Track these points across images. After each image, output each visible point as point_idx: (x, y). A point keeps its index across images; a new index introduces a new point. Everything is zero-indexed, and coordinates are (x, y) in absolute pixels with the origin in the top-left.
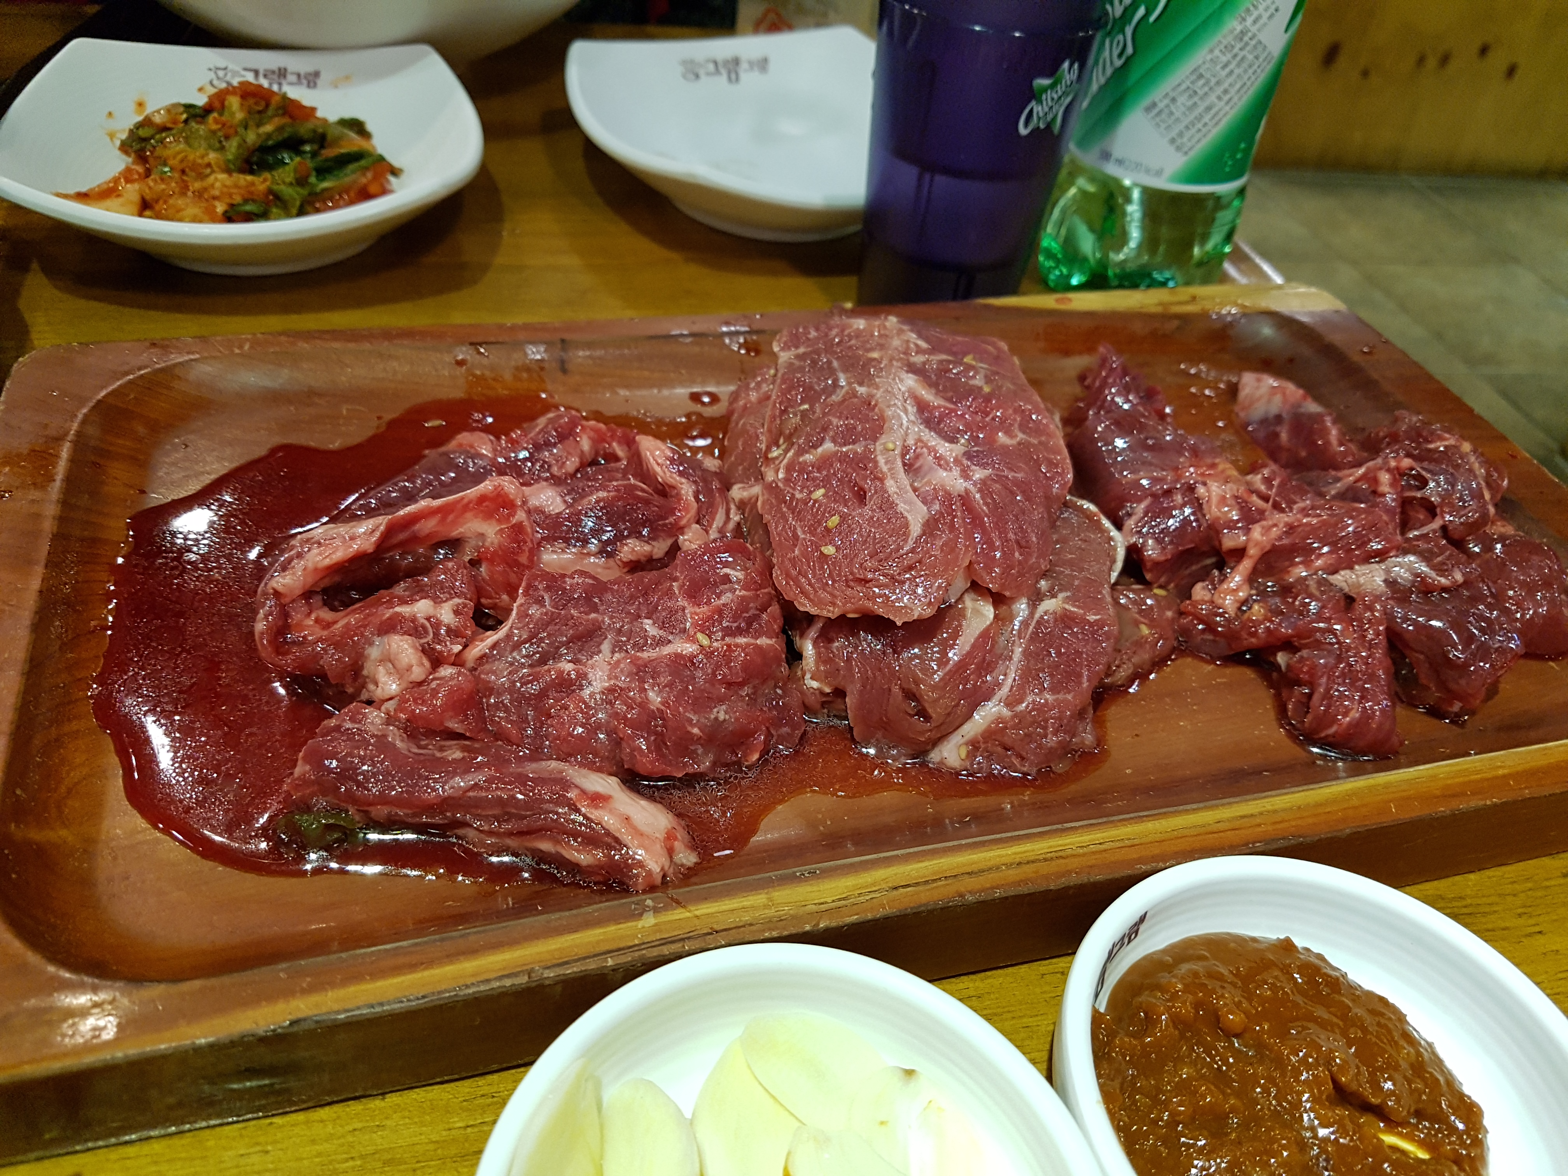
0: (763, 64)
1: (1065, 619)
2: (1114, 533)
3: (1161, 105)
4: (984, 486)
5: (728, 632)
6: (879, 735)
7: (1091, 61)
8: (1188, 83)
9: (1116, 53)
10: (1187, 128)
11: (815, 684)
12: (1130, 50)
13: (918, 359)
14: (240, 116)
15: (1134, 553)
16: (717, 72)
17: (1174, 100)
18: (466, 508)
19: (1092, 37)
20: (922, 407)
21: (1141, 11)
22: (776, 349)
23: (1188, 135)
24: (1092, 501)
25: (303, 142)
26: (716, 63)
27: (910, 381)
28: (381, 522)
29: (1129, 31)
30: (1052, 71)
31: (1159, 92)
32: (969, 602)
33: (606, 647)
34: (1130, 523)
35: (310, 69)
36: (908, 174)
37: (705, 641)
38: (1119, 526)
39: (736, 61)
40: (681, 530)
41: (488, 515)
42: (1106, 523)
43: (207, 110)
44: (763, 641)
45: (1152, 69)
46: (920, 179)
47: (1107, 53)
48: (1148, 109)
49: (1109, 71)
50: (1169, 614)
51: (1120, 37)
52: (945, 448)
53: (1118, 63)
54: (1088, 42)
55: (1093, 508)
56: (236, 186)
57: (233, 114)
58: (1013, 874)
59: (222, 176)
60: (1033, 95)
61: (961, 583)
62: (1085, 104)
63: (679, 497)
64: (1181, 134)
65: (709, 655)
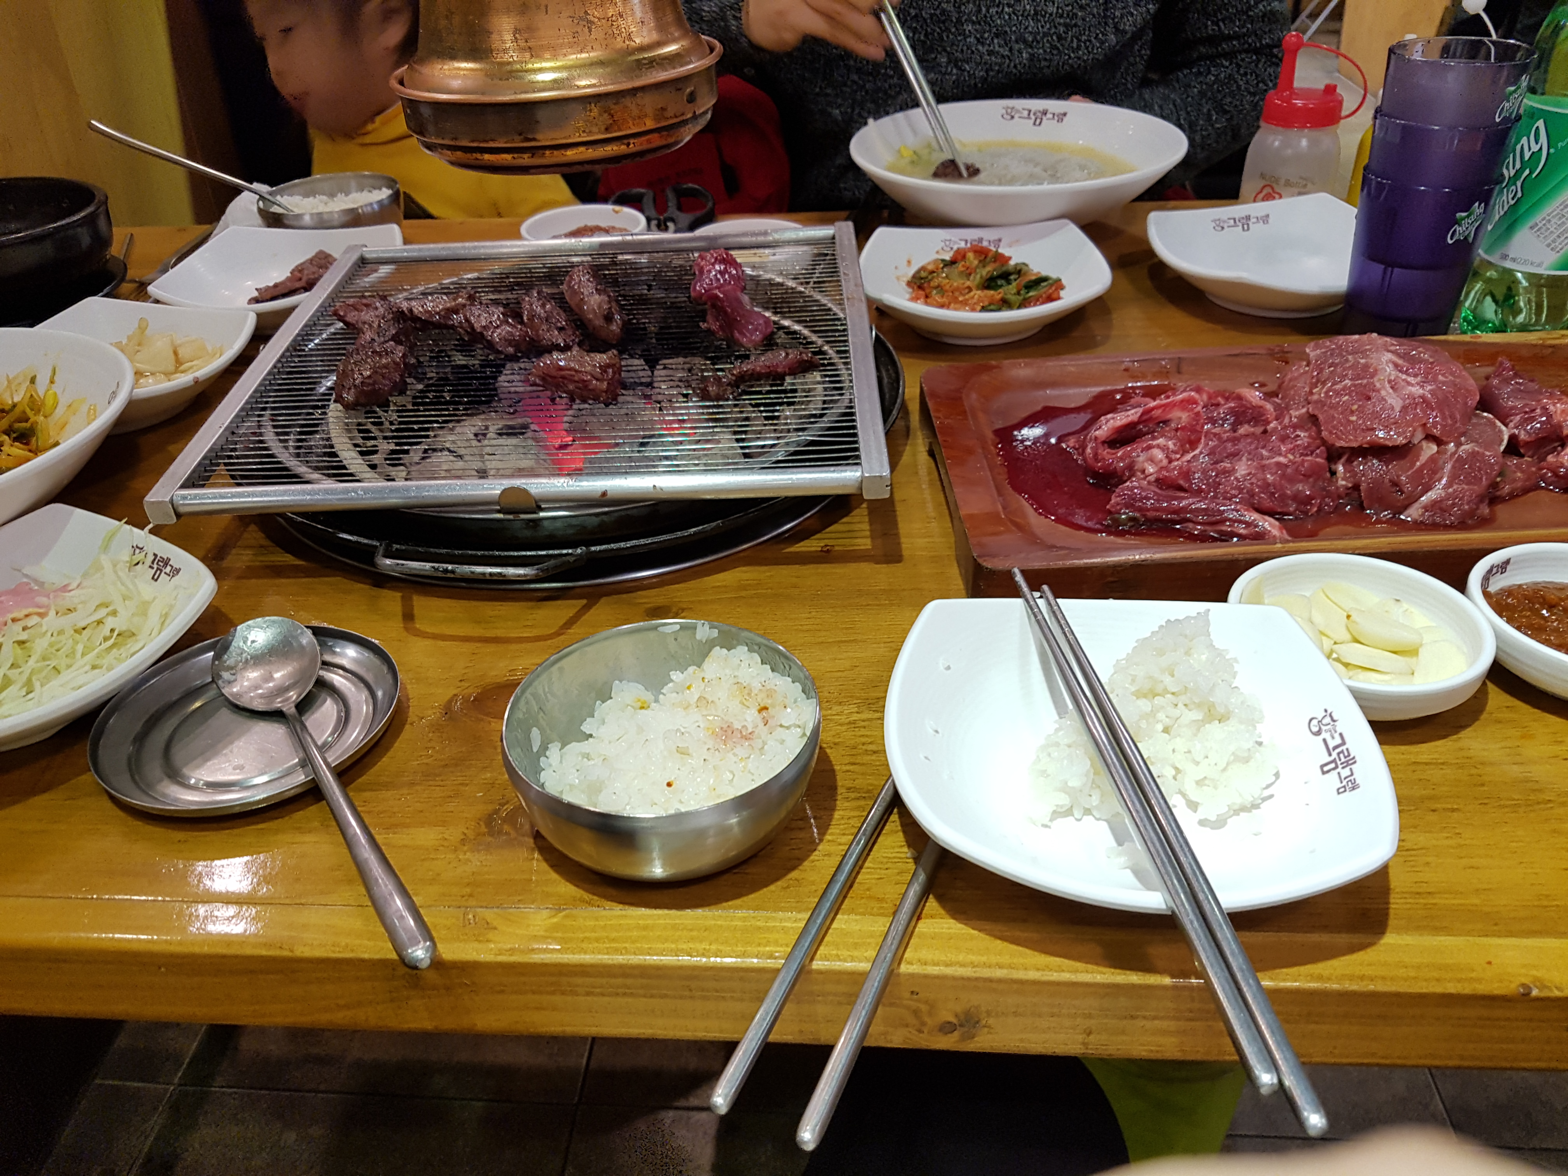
0: (1265, 219)
1: (1473, 454)
2: (1503, 428)
3: (1540, 225)
4: (1432, 392)
5: (1302, 455)
6: (1377, 506)
7: (1492, 202)
8: (1558, 211)
9: (1510, 196)
10: (1559, 237)
11: (1344, 483)
12: (1519, 195)
13: (1393, 348)
14: (976, 262)
15: (1513, 438)
16: (1235, 225)
17: (1549, 221)
18: (1175, 405)
19: (1493, 189)
20: (1396, 365)
21: (1527, 172)
22: (1308, 350)
23: (1559, 241)
24: (1489, 412)
25: (1010, 274)
26: (1235, 220)
27: (1389, 356)
28: (1140, 410)
29: (1519, 184)
30: (1467, 208)
31: (1538, 217)
32: (1424, 444)
33: (1244, 459)
34: (1511, 425)
35: (996, 237)
36: (1378, 269)
37: (1291, 457)
38: (1506, 425)
39: (1248, 218)
40: (1269, 423)
41: (1184, 409)
42: (1499, 423)
43: (953, 262)
44: (1318, 460)
45: (1534, 204)
46: (1385, 272)
47: (1505, 198)
48: (1531, 228)
49: (1506, 208)
50: (1534, 469)
51: (1513, 187)
52: (1411, 379)
53: (1512, 202)
54: (1491, 191)
55: (1491, 416)
56: (986, 296)
57: (971, 263)
58: (1445, 543)
59: (979, 292)
60: (1457, 222)
61: (1419, 435)
62: (1490, 228)
63: (1265, 410)
64: (1554, 241)
65: (1294, 463)
